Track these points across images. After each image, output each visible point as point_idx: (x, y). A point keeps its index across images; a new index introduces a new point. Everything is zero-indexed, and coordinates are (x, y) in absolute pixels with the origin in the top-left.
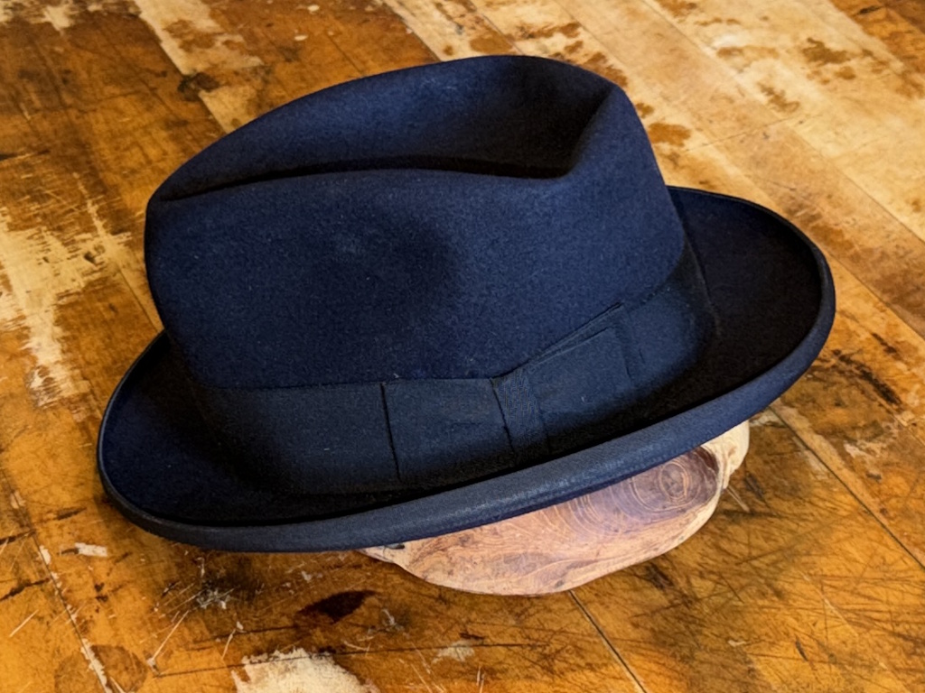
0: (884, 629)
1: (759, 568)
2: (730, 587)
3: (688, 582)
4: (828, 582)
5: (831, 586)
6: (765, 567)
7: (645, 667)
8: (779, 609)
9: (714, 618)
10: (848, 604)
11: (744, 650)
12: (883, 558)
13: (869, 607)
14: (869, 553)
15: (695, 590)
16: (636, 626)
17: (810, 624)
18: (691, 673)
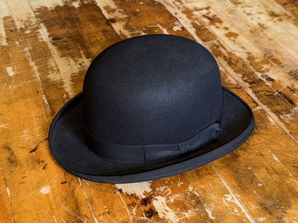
0: (291, 165)
1: (256, 148)
2: (248, 153)
3: (237, 152)
4: (275, 152)
5: (276, 153)
6: (258, 148)
7: (225, 174)
8: (262, 159)
9: (244, 161)
10: (281, 158)
11: (252, 170)
12: (290, 145)
13: (286, 159)
14: (286, 144)
15: (239, 153)
16: (222, 163)
17: (270, 163)
18: (237, 176)
